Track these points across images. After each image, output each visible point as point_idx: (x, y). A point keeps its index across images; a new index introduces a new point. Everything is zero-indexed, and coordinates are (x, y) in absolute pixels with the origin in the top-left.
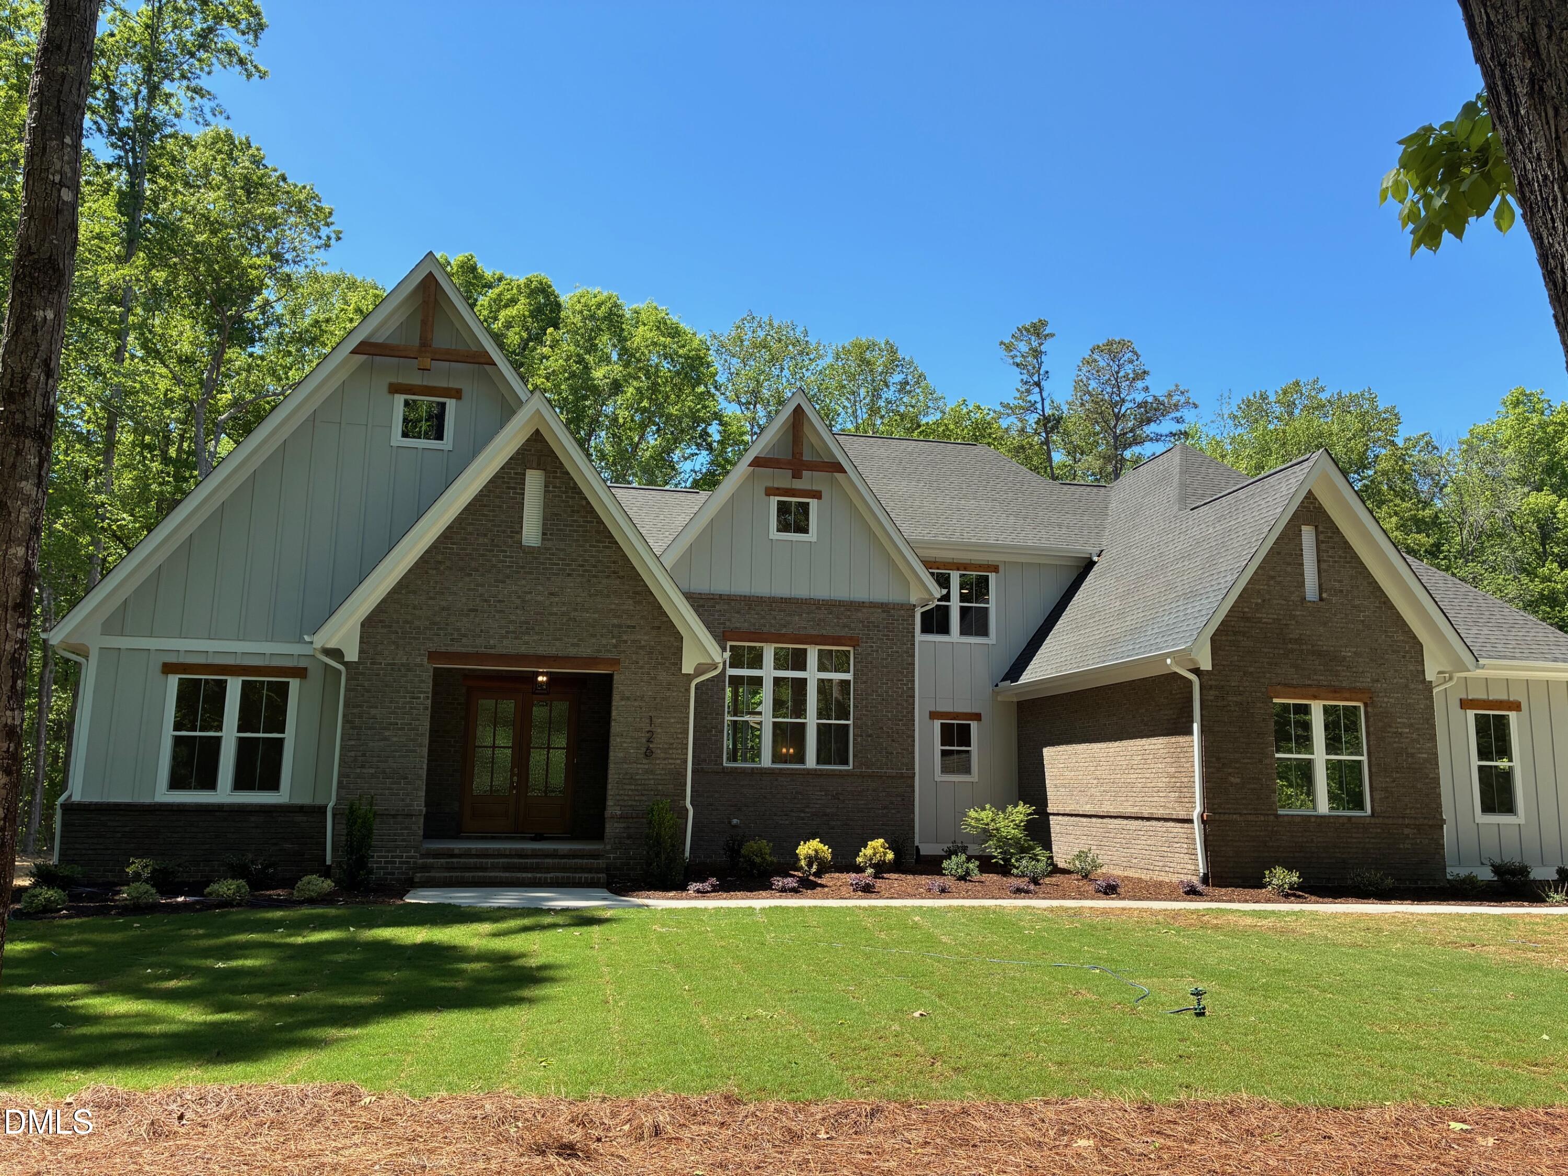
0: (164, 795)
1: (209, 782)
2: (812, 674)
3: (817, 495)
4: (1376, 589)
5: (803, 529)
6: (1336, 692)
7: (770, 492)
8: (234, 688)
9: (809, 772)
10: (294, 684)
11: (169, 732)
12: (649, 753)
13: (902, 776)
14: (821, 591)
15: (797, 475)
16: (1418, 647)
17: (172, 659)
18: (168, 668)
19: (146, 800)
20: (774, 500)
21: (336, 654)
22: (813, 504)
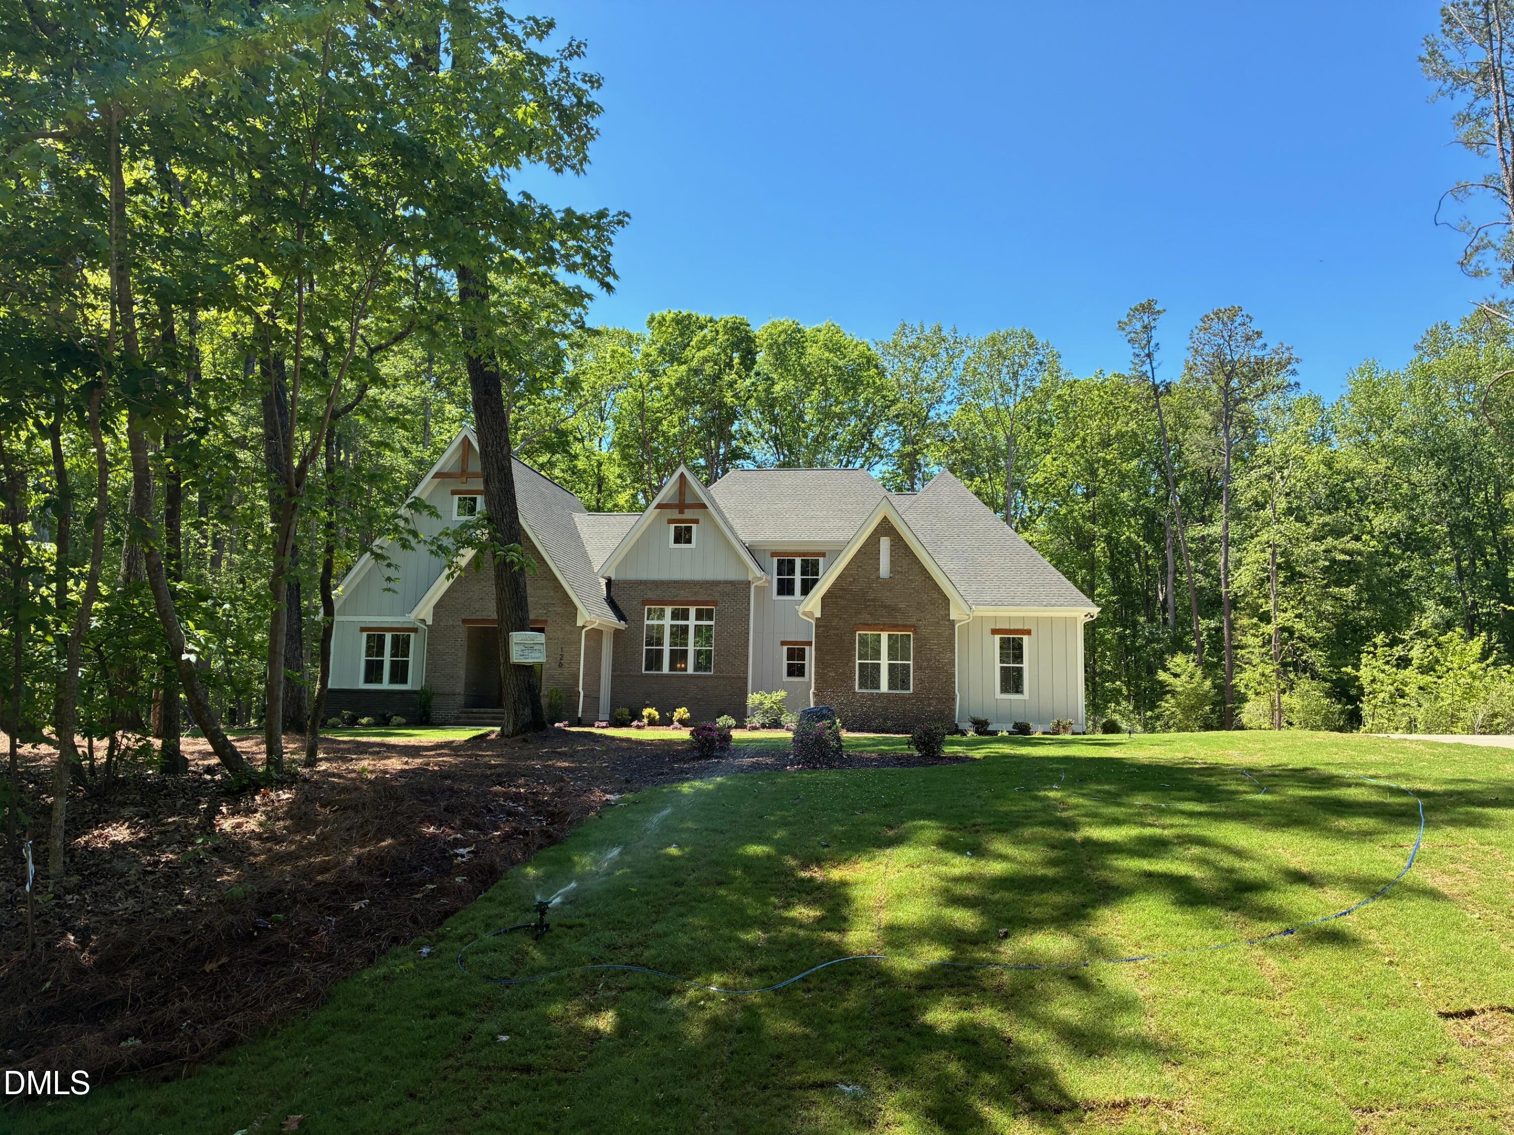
0: (362, 686)
1: (379, 680)
2: (692, 622)
3: (696, 521)
4: (924, 570)
5: (689, 541)
6: (895, 627)
7: (671, 521)
8: (388, 637)
9: (691, 676)
10: (412, 635)
11: (363, 658)
12: (561, 665)
13: (740, 678)
14: (698, 576)
15: (681, 512)
16: (946, 600)
17: (364, 625)
18: (363, 630)
19: (355, 687)
20: (673, 526)
21: (423, 621)
22: (694, 526)
